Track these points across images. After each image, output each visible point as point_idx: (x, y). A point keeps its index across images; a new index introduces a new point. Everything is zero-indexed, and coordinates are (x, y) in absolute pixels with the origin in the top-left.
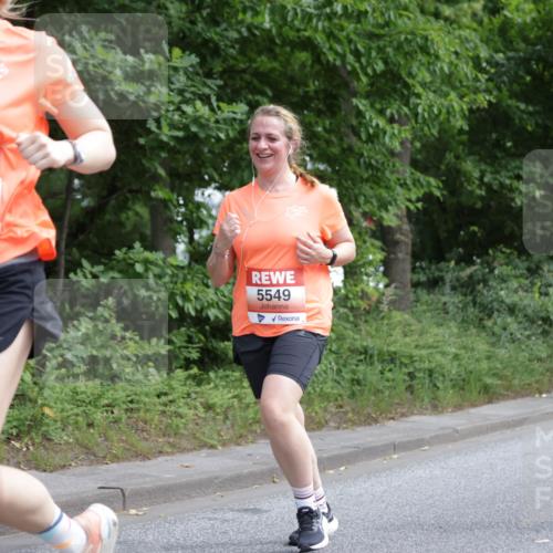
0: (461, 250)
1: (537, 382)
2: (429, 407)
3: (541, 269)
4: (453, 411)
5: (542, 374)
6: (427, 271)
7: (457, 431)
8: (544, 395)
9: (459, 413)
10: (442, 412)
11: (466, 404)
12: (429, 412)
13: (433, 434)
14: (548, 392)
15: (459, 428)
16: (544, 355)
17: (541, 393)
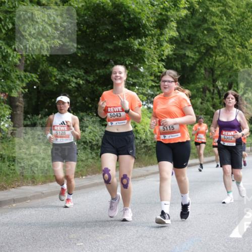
0: (47, 110)
1: (81, 171)
2: (31, 182)
3: (83, 119)
4: (42, 184)
5: (83, 167)
6: (31, 120)
7: (43, 194)
8: (84, 177)
9: (44, 185)
10: (36, 185)
11: (47, 181)
12: (30, 184)
13: (32, 195)
14: (86, 176)
15: (44, 192)
16: (84, 159)
17: (82, 176)
